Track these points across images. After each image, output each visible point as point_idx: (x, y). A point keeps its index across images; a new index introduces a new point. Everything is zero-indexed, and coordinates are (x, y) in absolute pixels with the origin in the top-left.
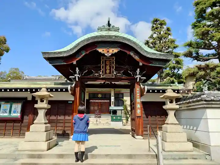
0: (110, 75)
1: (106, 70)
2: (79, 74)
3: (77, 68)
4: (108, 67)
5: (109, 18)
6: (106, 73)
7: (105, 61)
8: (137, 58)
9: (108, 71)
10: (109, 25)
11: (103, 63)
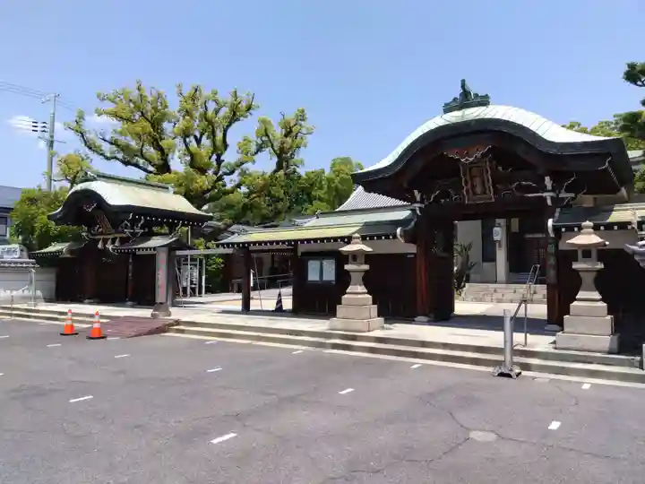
0: (485, 196)
1: (473, 187)
2: (422, 202)
3: (416, 192)
4: (477, 181)
5: (463, 81)
6: (475, 194)
7: (470, 169)
8: (531, 158)
9: (479, 190)
10: (466, 93)
11: (465, 175)
